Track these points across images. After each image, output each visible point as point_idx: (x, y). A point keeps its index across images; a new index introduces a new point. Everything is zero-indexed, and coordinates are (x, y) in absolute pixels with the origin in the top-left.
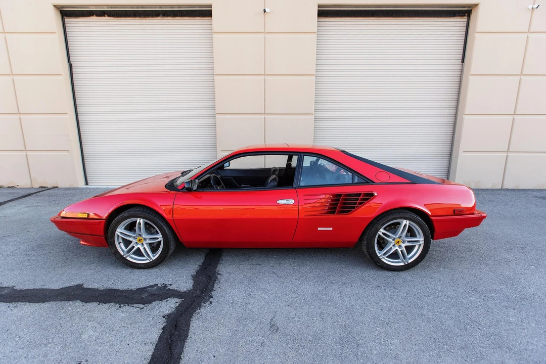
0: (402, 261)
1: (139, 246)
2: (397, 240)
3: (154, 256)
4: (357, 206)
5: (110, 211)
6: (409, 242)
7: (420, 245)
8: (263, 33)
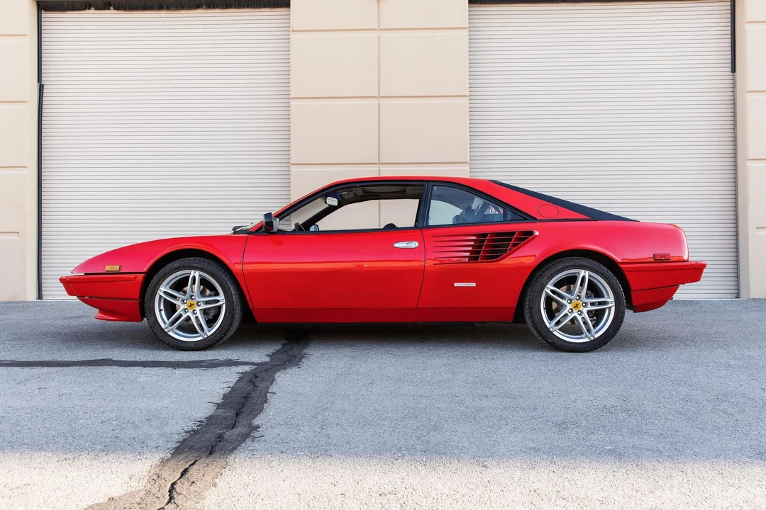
0: (586, 337)
1: (189, 314)
2: (575, 302)
3: (209, 331)
4: (510, 249)
5: (151, 263)
6: (593, 304)
7: (610, 308)
8: (376, 30)
